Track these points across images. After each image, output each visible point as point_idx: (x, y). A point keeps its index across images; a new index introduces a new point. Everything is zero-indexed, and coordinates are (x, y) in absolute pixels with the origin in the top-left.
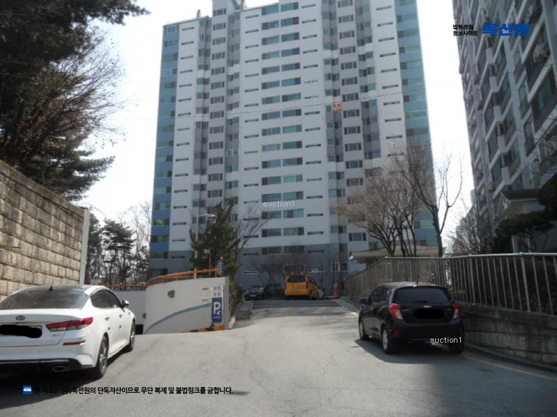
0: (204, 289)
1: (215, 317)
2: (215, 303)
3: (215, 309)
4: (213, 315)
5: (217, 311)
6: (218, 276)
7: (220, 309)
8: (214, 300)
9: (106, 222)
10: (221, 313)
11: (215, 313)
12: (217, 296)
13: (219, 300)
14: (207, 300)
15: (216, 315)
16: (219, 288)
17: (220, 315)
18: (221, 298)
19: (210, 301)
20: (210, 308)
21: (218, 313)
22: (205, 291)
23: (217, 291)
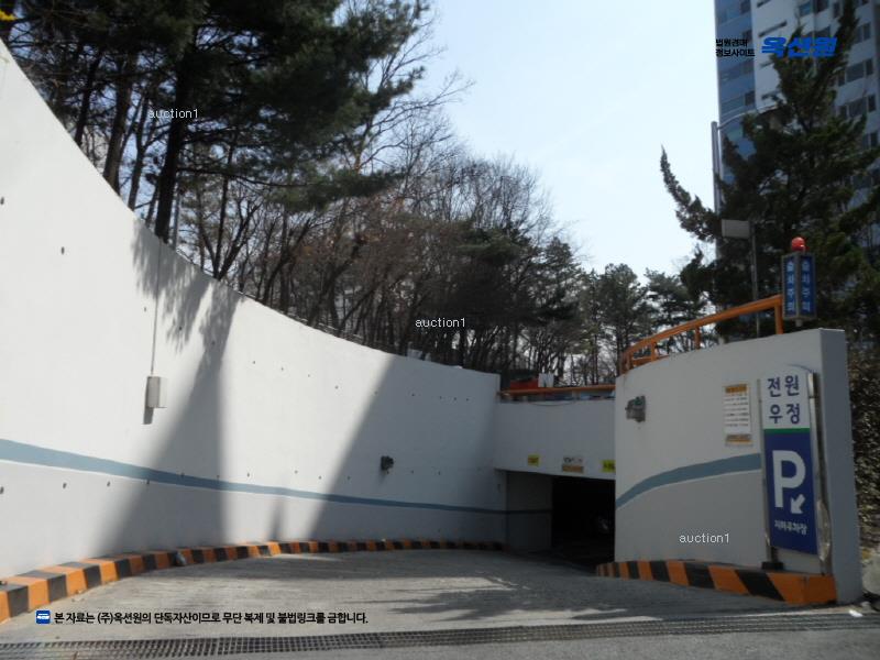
0: (731, 390)
1: (781, 525)
2: (780, 456)
3: (781, 483)
4: (774, 514)
5: (789, 494)
6: (789, 327)
7: (806, 488)
8: (774, 440)
9: (649, 276)
10: (808, 507)
11: (779, 503)
12: (785, 423)
13: (795, 440)
14: (745, 438)
15: (785, 514)
16: (792, 383)
17: (808, 515)
18: (805, 434)
19: (756, 447)
20: (759, 473)
21: (796, 506)
22: (735, 396)
23: (783, 401)
